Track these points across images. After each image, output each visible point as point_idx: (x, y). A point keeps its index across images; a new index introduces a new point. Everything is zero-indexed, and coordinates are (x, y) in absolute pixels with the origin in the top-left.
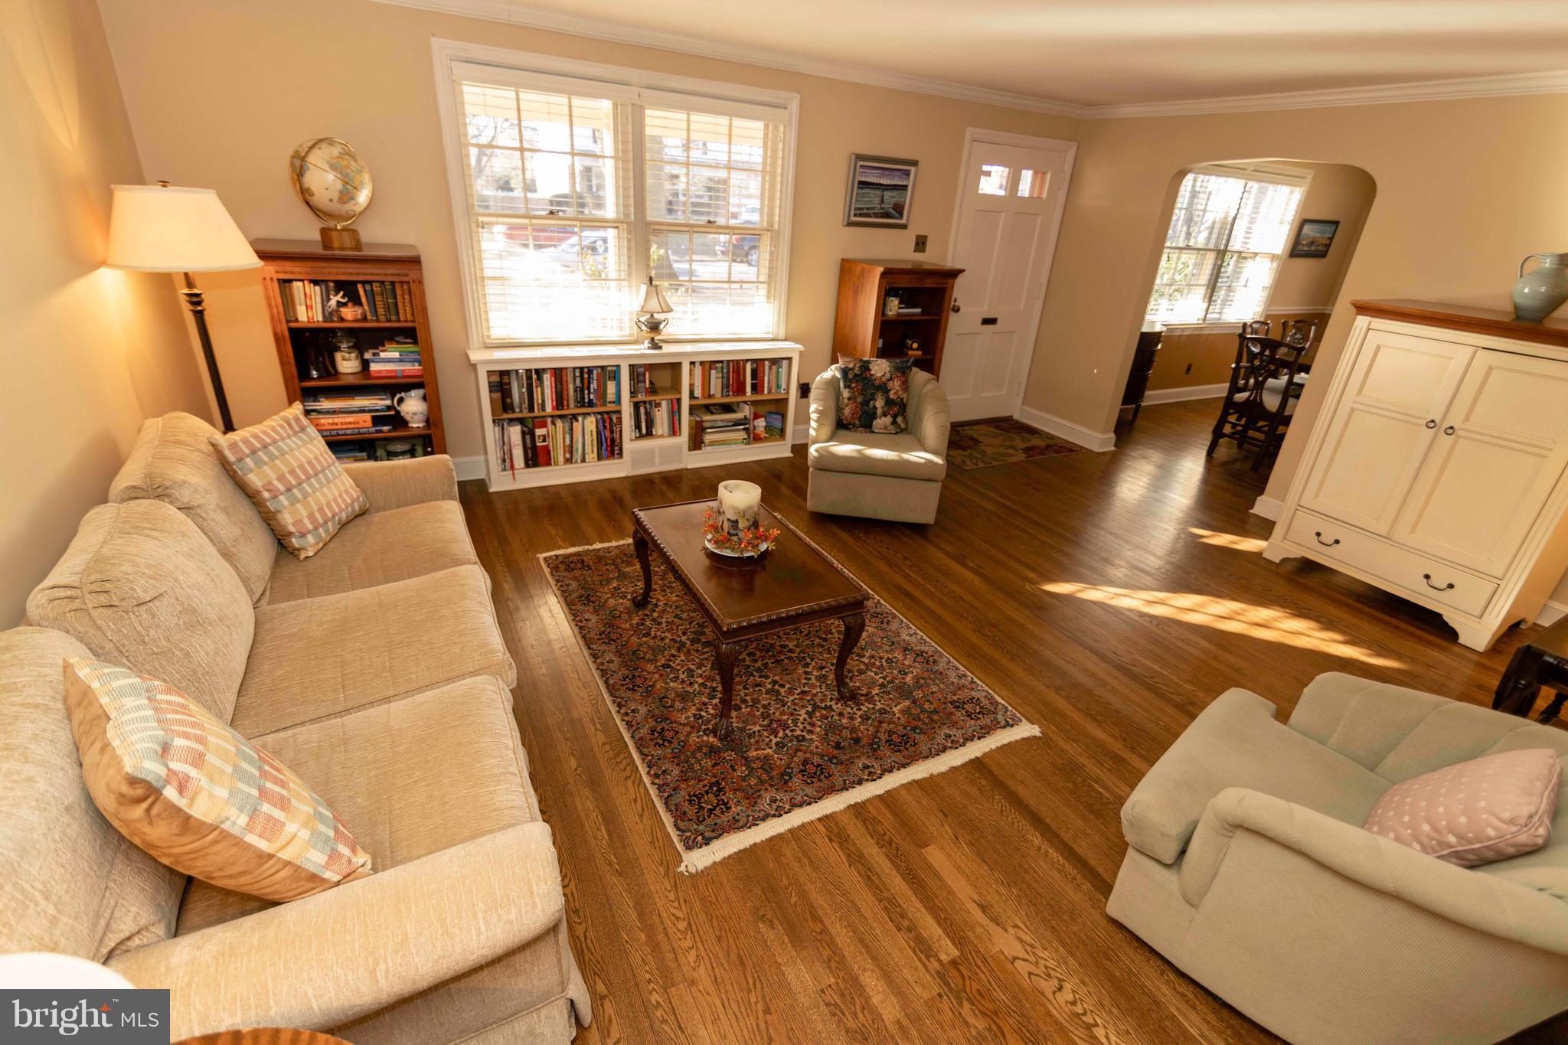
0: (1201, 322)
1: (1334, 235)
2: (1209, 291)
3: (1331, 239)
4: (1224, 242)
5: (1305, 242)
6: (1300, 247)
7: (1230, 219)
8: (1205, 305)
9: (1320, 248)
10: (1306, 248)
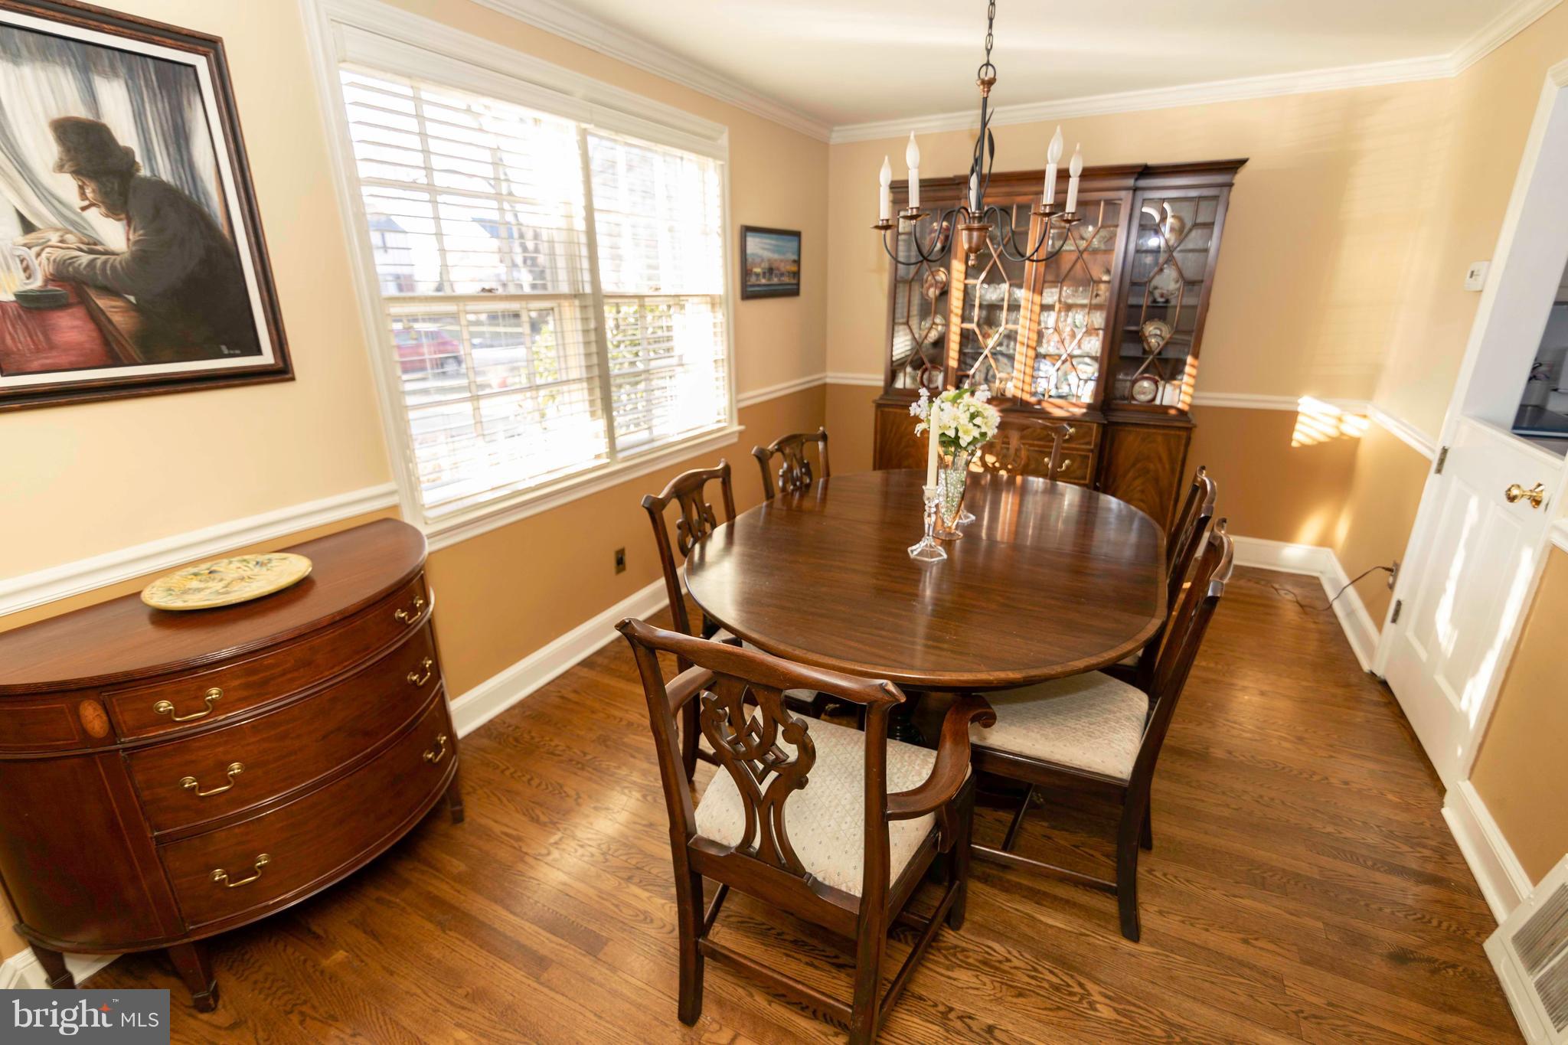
0: (604, 460)
1: (799, 255)
2: (598, 393)
3: (798, 262)
4: (587, 277)
5: (758, 270)
6: (753, 280)
7: (580, 225)
8: (601, 424)
9: (786, 279)
10: (763, 281)
